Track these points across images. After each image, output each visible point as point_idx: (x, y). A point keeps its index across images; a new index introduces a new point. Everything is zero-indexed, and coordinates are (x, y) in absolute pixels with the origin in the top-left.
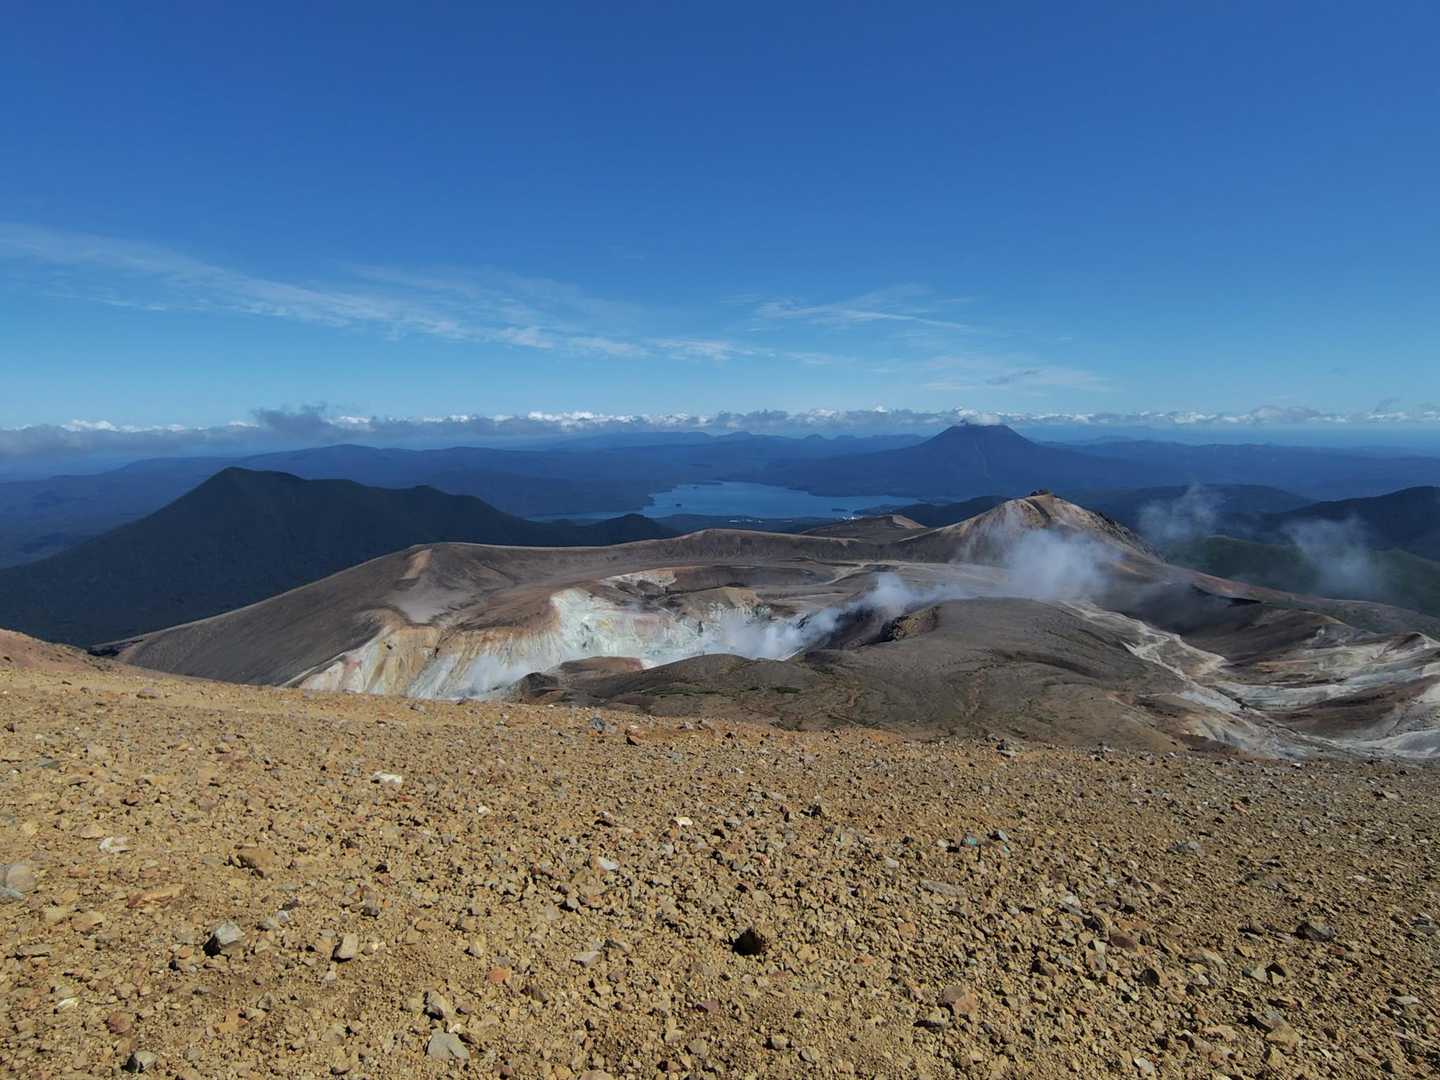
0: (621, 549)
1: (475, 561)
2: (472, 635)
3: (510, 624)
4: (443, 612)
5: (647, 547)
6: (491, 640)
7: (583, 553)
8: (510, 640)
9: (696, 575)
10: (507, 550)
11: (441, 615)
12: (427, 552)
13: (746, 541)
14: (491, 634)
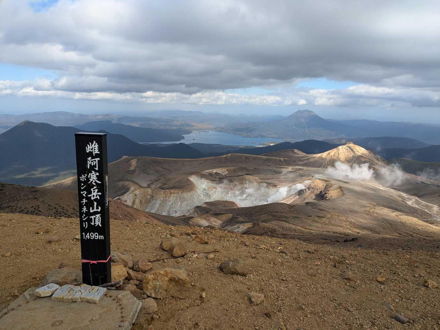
0: (202, 160)
1: (153, 164)
2: (165, 192)
3: (178, 188)
4: (150, 182)
5: (212, 160)
6: (173, 194)
7: (189, 161)
8: (180, 194)
9: (234, 171)
10: (163, 160)
11: (150, 184)
12: (136, 160)
13: (247, 158)
14: (172, 191)
